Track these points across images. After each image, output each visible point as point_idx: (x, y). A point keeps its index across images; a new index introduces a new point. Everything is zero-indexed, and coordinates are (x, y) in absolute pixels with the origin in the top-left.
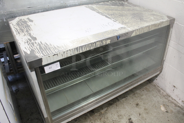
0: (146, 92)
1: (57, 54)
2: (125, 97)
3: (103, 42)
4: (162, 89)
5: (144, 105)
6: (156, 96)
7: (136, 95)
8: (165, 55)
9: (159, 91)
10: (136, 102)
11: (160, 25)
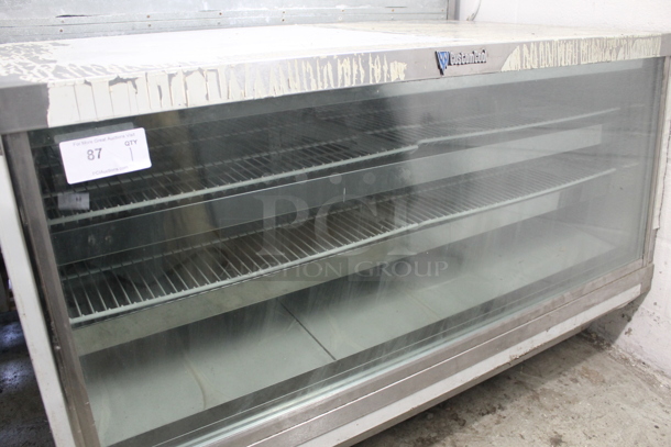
0: (592, 388)
1: (133, 80)
2: (494, 410)
3: (371, 66)
4: (662, 373)
5: (589, 442)
6: (642, 401)
7: (545, 400)
8: (657, 205)
9: (651, 382)
10: (548, 430)
11: (622, 50)
